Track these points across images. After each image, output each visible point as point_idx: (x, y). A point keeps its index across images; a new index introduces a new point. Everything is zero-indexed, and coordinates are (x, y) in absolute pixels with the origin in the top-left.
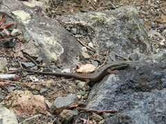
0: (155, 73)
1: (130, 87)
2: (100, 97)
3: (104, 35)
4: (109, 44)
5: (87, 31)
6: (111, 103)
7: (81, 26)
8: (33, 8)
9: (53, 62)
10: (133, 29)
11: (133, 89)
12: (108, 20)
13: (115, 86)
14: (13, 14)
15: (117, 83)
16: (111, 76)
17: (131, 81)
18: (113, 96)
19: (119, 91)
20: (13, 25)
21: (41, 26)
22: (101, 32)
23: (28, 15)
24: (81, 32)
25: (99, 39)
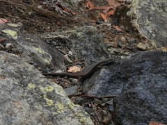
0: (136, 66)
1: (118, 78)
2: (97, 86)
3: (78, 46)
4: (84, 52)
5: (65, 43)
6: (106, 91)
7: (59, 39)
8: (17, 28)
9: (47, 66)
10: (97, 41)
11: (121, 79)
12: (79, 34)
13: (108, 77)
14: (3, 33)
15: (108, 75)
16: (103, 70)
17: (119, 73)
18: (107, 85)
19: (111, 82)
20: (5, 40)
21: (27, 40)
22: (76, 43)
23: (15, 32)
24: (60, 44)
25: (75, 49)
